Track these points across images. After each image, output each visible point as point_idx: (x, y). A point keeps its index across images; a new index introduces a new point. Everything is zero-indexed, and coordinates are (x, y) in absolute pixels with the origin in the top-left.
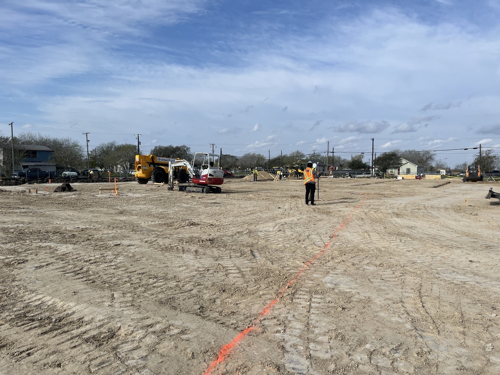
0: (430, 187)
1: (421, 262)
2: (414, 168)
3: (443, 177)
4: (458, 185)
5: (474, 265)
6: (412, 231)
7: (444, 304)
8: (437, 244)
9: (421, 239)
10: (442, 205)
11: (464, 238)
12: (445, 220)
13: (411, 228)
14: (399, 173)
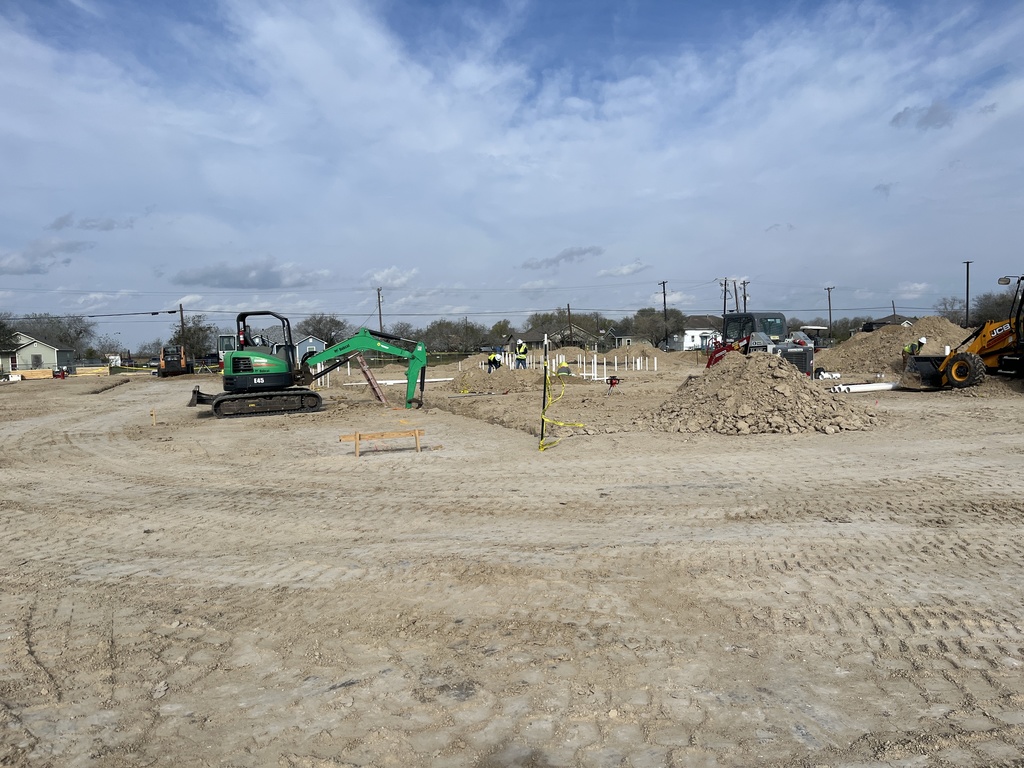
0: (83, 394)
1: (42, 556)
2: (50, 355)
3: (114, 370)
4: (143, 385)
5: (153, 537)
6: (28, 492)
7: (77, 632)
8: (82, 511)
9: (46, 509)
10: (105, 429)
11: (142, 489)
12: (108, 458)
13: (28, 486)
14: (14, 367)
